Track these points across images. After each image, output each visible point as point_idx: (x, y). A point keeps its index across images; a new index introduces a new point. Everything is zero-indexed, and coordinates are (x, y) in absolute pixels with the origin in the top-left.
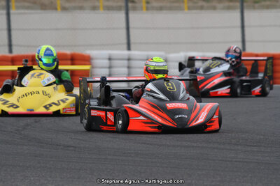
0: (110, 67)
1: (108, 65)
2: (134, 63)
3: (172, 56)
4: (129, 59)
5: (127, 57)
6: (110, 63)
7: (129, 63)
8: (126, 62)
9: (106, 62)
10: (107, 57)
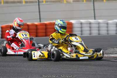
0: (81, 27)
1: (80, 27)
2: (92, 25)
3: (110, 22)
4: (90, 23)
5: (89, 23)
6: (81, 26)
7: (90, 26)
8: (89, 25)
9: (80, 25)
10: (80, 23)
